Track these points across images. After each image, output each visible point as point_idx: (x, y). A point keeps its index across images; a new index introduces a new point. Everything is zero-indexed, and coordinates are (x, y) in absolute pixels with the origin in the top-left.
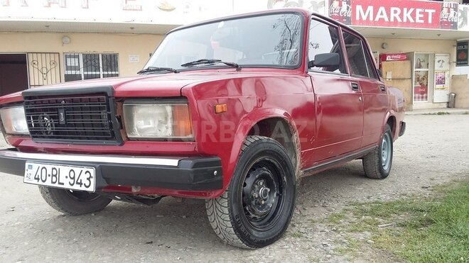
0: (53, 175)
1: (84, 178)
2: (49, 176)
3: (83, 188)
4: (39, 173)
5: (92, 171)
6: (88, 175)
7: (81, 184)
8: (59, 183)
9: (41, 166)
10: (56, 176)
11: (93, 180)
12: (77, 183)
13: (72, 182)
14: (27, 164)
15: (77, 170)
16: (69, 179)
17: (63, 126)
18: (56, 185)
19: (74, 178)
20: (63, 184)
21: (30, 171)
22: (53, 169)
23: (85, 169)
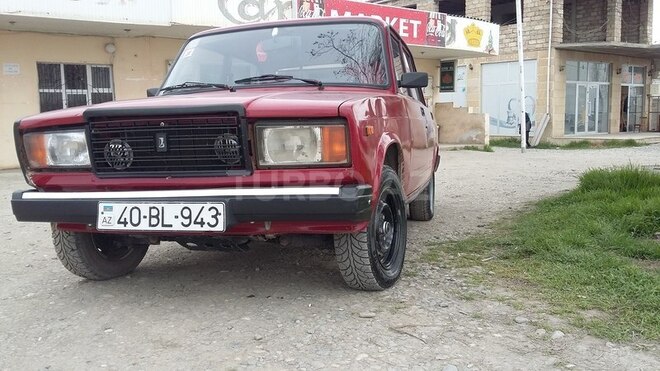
0: (151, 217)
1: (207, 216)
2: (145, 217)
3: (206, 228)
4: (127, 215)
5: (221, 207)
6: (214, 212)
7: (202, 223)
8: (163, 225)
9: (130, 206)
10: (157, 216)
11: (221, 218)
12: (195, 223)
13: (187, 222)
14: (101, 206)
15: (195, 208)
16: (181, 219)
17: (162, 153)
18: (159, 228)
19: (190, 217)
20: (171, 226)
21: (107, 214)
22: (151, 208)
23: (209, 205)
